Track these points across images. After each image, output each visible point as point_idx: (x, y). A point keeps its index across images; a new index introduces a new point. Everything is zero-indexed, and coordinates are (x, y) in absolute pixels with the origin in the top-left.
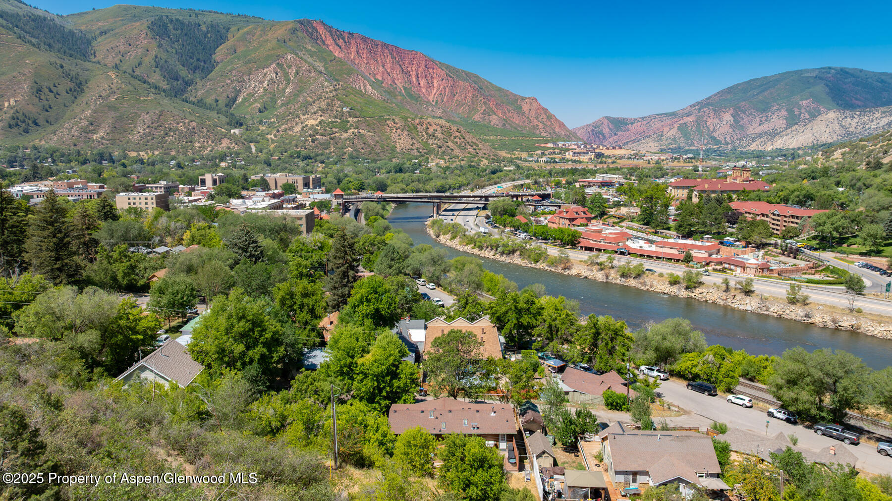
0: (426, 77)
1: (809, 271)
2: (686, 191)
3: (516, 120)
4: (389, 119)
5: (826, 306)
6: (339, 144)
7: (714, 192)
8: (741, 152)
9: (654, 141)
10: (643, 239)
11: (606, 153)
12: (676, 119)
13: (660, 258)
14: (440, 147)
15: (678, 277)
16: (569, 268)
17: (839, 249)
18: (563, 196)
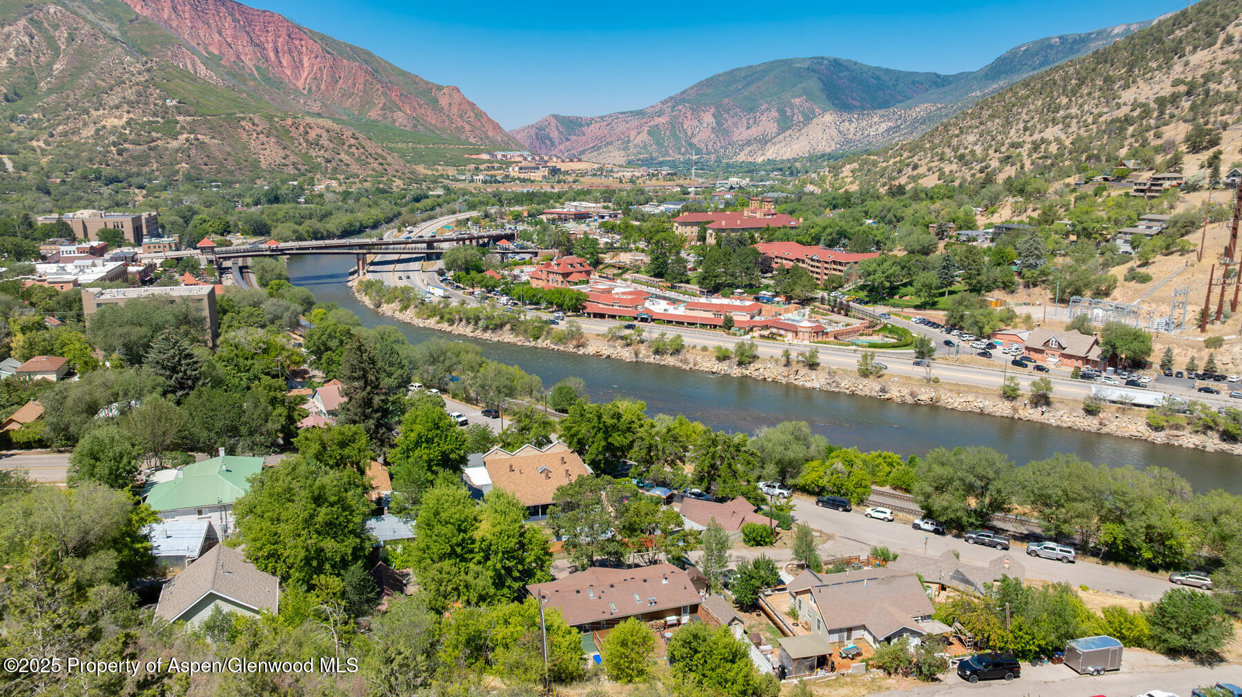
0: (290, 51)
1: (866, 331)
2: (696, 229)
3: (432, 119)
4: (244, 119)
5: (901, 377)
6: (165, 157)
7: (733, 230)
8: (727, 164)
9: (619, 149)
10: (665, 298)
11: (564, 167)
12: (645, 120)
13: (693, 324)
14: (328, 161)
15: (727, 350)
16: (583, 345)
17: (891, 301)
18: (535, 237)
